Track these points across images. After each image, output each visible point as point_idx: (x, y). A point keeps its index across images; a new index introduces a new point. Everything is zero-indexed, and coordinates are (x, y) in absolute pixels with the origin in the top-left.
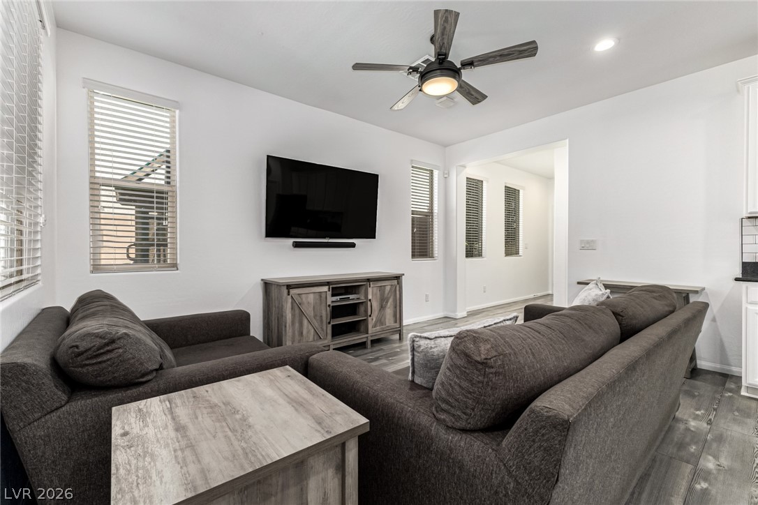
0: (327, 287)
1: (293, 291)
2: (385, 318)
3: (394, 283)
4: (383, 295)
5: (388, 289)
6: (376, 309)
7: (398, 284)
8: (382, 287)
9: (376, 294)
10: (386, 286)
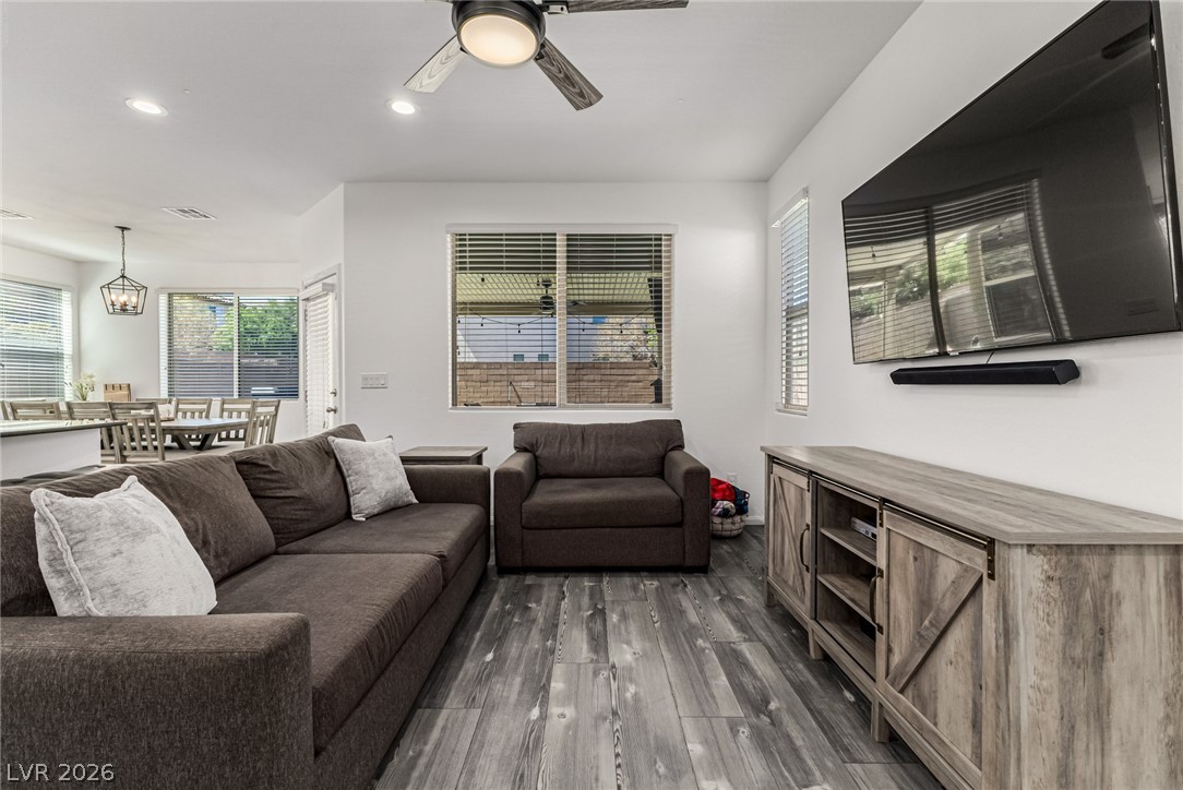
0: (806, 480)
1: (775, 469)
2: (935, 692)
3: (969, 559)
4: (929, 592)
5: (947, 571)
6: (903, 624)
7: (991, 576)
8: (925, 550)
9: (904, 567)
10: (940, 557)
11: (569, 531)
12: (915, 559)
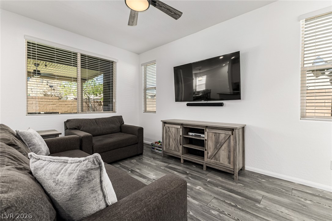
0: (180, 126)
1: (166, 125)
2: (219, 156)
3: (228, 133)
4: (218, 140)
5: (222, 136)
6: (211, 148)
7: (232, 135)
8: (217, 134)
9: (212, 137)
10: (221, 134)
11: (109, 152)
12: (215, 136)
